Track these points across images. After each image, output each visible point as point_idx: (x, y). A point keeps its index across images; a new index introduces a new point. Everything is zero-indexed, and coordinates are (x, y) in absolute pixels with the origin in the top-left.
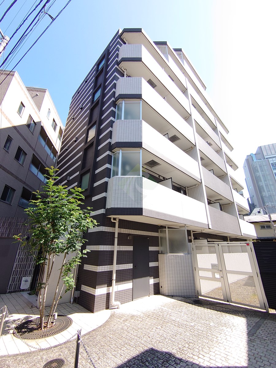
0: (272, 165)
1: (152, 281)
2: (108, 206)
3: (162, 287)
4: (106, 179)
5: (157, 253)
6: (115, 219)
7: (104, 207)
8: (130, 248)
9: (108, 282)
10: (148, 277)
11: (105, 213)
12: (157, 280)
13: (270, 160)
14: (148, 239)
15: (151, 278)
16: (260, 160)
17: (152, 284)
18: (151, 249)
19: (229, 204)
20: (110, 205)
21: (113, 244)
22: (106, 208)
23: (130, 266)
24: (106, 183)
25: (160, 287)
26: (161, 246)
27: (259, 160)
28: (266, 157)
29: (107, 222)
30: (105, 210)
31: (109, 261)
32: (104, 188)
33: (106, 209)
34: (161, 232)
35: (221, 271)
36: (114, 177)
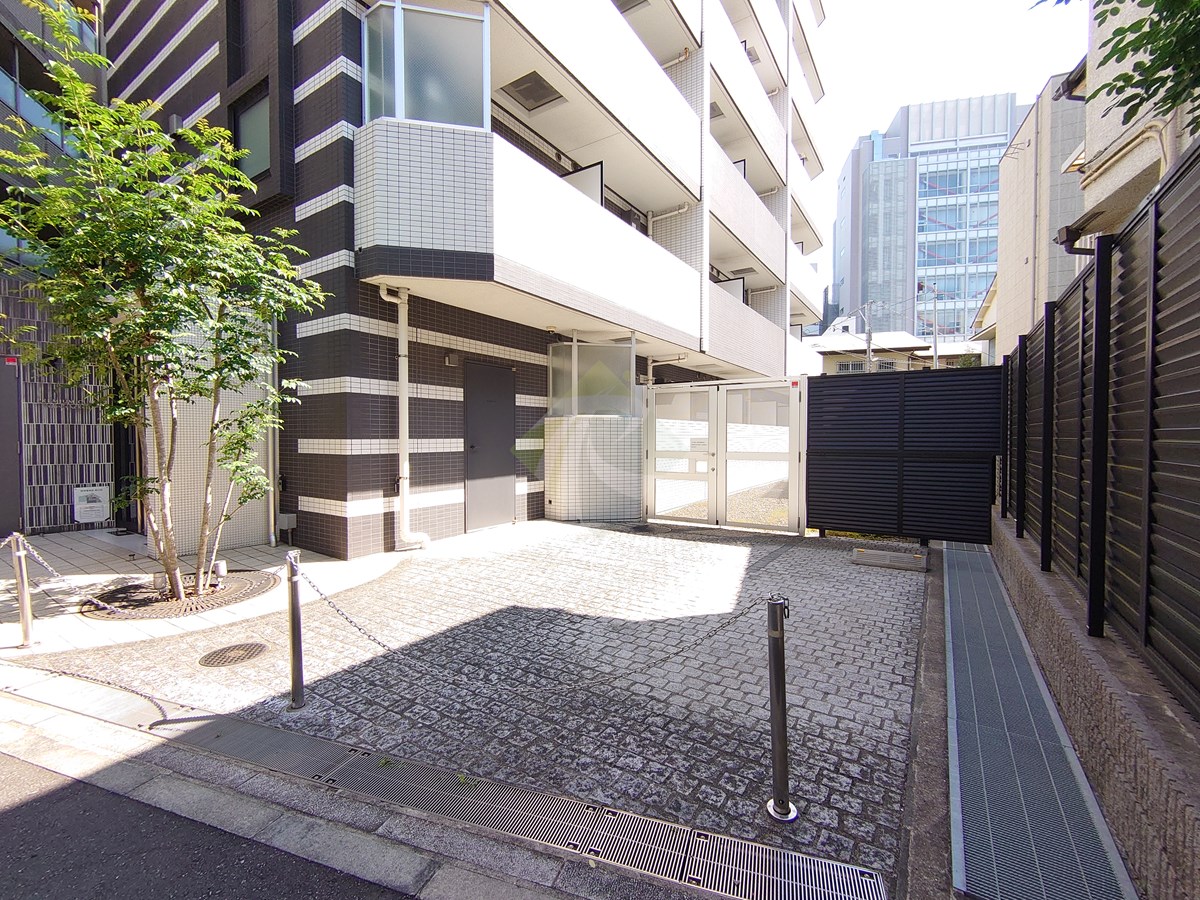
0: (920, 178)
1: (523, 487)
2: (364, 239)
3: (550, 502)
4: (342, 129)
5: (542, 412)
6: (392, 292)
7: (350, 246)
8: (456, 394)
9: (386, 485)
10: (513, 477)
11: (352, 265)
12: (536, 487)
13: (921, 160)
14: (514, 369)
15: (521, 479)
16: (892, 159)
17: (523, 495)
18: (522, 400)
19: (772, 288)
20: (370, 233)
21: (394, 377)
22: (357, 249)
23: (456, 445)
24: (346, 147)
25: (547, 502)
26: (554, 395)
27: (890, 156)
28: (912, 150)
29: (362, 298)
30: (352, 254)
31: (382, 427)
32: (341, 163)
33: (356, 253)
34: (556, 353)
35: (713, 455)
36: (376, 121)
